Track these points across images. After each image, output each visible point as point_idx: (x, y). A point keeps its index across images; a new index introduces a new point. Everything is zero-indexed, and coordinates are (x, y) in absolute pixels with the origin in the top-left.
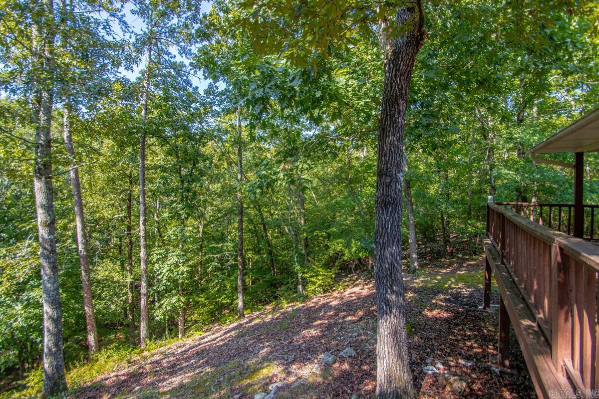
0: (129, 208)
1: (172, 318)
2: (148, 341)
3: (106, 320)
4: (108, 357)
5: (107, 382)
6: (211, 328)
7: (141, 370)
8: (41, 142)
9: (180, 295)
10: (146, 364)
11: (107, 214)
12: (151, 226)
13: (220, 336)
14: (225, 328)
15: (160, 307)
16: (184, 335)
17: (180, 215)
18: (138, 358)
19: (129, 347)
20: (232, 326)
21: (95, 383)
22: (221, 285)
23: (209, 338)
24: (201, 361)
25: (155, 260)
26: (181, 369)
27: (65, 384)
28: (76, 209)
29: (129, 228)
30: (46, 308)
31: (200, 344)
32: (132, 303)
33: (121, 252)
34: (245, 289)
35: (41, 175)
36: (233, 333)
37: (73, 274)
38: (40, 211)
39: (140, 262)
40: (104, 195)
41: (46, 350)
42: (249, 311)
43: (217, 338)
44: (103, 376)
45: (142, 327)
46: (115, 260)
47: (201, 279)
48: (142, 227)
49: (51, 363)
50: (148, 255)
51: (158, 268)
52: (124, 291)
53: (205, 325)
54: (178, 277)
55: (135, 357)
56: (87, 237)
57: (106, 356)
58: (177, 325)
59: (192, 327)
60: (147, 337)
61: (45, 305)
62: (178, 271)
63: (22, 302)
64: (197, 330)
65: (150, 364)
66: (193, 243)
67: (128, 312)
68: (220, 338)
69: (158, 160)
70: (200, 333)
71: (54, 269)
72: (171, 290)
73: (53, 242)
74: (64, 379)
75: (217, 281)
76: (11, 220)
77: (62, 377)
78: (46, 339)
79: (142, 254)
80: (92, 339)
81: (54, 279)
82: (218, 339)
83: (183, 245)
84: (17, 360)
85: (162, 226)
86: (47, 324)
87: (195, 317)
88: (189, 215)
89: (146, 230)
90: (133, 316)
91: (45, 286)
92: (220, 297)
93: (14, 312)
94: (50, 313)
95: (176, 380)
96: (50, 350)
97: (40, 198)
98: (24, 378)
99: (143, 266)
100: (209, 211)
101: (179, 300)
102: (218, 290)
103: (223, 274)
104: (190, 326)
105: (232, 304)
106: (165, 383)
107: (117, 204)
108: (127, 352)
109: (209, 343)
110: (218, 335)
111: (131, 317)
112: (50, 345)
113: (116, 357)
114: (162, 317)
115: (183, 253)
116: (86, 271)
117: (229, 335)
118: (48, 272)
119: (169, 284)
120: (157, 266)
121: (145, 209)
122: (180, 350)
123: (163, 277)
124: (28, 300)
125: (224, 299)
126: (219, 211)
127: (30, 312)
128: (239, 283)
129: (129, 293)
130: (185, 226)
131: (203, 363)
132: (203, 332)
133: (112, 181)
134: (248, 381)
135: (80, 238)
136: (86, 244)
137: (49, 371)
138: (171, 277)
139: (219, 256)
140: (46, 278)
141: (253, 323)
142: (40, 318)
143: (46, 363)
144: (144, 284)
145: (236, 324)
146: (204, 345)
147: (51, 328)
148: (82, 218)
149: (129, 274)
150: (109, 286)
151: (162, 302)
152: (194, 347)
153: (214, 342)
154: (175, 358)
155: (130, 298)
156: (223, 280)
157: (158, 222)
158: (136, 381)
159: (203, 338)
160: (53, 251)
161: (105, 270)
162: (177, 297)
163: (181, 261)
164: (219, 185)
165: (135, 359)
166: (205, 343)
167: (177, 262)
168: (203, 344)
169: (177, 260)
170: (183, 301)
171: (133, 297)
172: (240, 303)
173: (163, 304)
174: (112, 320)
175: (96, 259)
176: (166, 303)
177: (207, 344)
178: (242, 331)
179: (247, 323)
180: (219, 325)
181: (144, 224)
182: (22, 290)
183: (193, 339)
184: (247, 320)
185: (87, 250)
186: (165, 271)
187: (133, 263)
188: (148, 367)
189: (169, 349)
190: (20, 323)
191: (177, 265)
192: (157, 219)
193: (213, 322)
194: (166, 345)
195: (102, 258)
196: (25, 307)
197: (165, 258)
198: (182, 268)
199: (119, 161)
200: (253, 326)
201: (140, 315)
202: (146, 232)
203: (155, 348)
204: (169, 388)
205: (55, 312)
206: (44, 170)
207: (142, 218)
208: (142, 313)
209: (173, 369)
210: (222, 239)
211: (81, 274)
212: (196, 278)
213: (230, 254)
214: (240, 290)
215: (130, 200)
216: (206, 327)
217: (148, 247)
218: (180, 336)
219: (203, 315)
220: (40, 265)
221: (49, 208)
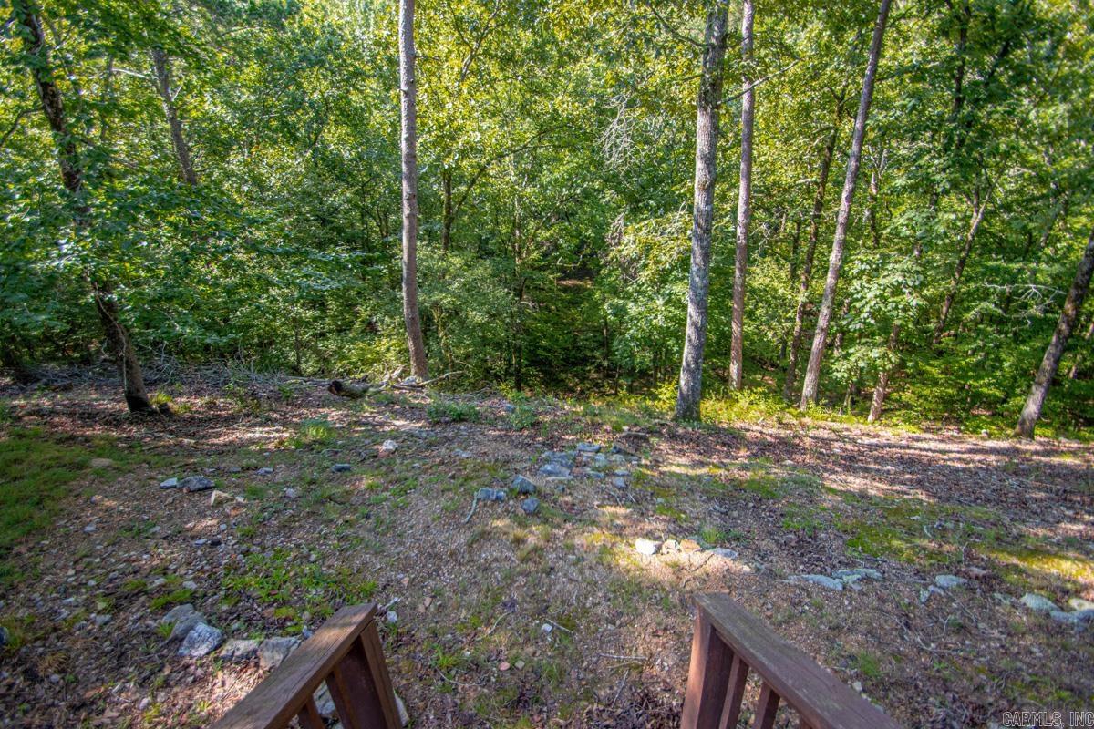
0: (826, 165)
1: (861, 382)
2: (812, 404)
3: (754, 351)
4: (751, 403)
5: (748, 434)
6: (940, 429)
7: (797, 441)
8: (713, 41)
9: (889, 348)
10: (807, 436)
11: (787, 176)
12: (861, 206)
13: (959, 452)
14: (973, 440)
15: (846, 357)
16: (878, 418)
17: (933, 183)
18: (795, 422)
19: (781, 401)
20: (991, 444)
21: (732, 428)
22: (987, 354)
23: (932, 445)
24: (907, 476)
25: (855, 271)
26: (866, 470)
27: (699, 413)
28: (743, 166)
29: (819, 206)
30: (691, 309)
31: (908, 447)
32: (799, 337)
33: (795, 248)
34: (1055, 382)
35: (707, 103)
36: (992, 458)
37: (723, 273)
38: (699, 165)
39: (826, 272)
40: (786, 141)
41: (684, 363)
42: (1049, 432)
43: (951, 452)
44: (743, 425)
45: (807, 378)
46: (783, 261)
47: (941, 330)
48: (844, 205)
49: (687, 381)
50: (845, 260)
51: (859, 288)
52: (790, 315)
53: (927, 419)
54: (895, 313)
55: (789, 419)
56: (749, 215)
57: (748, 401)
58: (869, 397)
59: (898, 413)
60: (812, 397)
61: (690, 305)
62: (897, 303)
63: (663, 295)
64: (908, 420)
65: (812, 438)
66: (944, 250)
67: (790, 349)
68: (958, 455)
69: (906, 56)
70: (913, 429)
71: (706, 256)
72: (873, 334)
73: (710, 216)
74: (699, 407)
75: (980, 343)
76: (660, 182)
77: (696, 404)
78: (686, 350)
79: (834, 258)
80: (734, 369)
81: (703, 273)
82: (953, 455)
83: (921, 251)
84: (651, 365)
85: (881, 207)
86: (690, 331)
87: (907, 396)
88: (955, 185)
89: (849, 212)
90: (796, 357)
91: (693, 280)
92: (978, 378)
93: (655, 306)
94: (694, 318)
95: (856, 483)
96: (688, 365)
97: (701, 143)
98: (657, 387)
99: (830, 279)
100: (1009, 181)
101: (885, 356)
102: (979, 365)
103: (1000, 332)
104: (892, 410)
105: (1005, 401)
106: (833, 477)
107: (806, 158)
108: (778, 407)
109: (930, 454)
110: (954, 447)
111: (792, 358)
112: (690, 359)
113: (762, 406)
114: (846, 375)
115: (919, 269)
116: (741, 270)
117: (979, 457)
118: (698, 260)
119: (873, 321)
120: (856, 284)
121: (857, 168)
122: (866, 440)
123: (863, 306)
124: (670, 294)
125: (988, 385)
126: (1042, 180)
127: (670, 312)
128: (1047, 363)
129: (797, 320)
130: (937, 211)
131: (911, 480)
132: (919, 429)
133: (806, 110)
134: (1015, 561)
135: (740, 217)
136: (747, 227)
137: (685, 389)
138: (880, 309)
139: (1007, 289)
140: (694, 268)
141: (1056, 460)
142: (681, 323)
143: (683, 378)
144: (825, 311)
145: (1004, 444)
146: (917, 452)
147: (693, 338)
148: (749, 180)
149: (802, 288)
150: (767, 302)
151: (851, 351)
152: (895, 446)
153: (940, 456)
154: (856, 449)
155: (797, 328)
156: (998, 347)
157: (874, 198)
158: (788, 452)
159: (918, 440)
160: (707, 230)
161: (766, 275)
162: (883, 350)
163: (910, 283)
164: (1062, 108)
165: (791, 421)
166: (921, 450)
167: (900, 284)
168: (916, 449)
169: (900, 279)
170: (893, 360)
171: (801, 328)
172: (1031, 408)
173: (851, 354)
174: (762, 354)
175: (755, 256)
176: (858, 355)
177: (925, 453)
178: (1017, 464)
179: (1036, 453)
180: (960, 431)
181: (850, 198)
182: (664, 281)
183: (896, 433)
184: (1039, 448)
185: (747, 238)
186: (870, 295)
187: (814, 270)
188: (808, 441)
189: (847, 430)
190: (659, 321)
191: (897, 290)
192: (874, 191)
193: (947, 421)
194: (841, 422)
195: (764, 255)
196: (666, 303)
197: (875, 272)
198: (907, 297)
199: (827, 65)
200: (1052, 467)
201: (807, 360)
202: (849, 217)
203: (822, 419)
204: (841, 488)
205: (700, 318)
206: (711, 96)
207: (847, 187)
208: (811, 357)
209: (850, 463)
210: (1028, 251)
211: (734, 272)
212: (932, 326)
213: (1040, 290)
214: (1043, 378)
215: (830, 149)
216: (927, 424)
217: (845, 246)
218: (871, 417)
219: (926, 399)
220: (690, 250)
221: (710, 160)
